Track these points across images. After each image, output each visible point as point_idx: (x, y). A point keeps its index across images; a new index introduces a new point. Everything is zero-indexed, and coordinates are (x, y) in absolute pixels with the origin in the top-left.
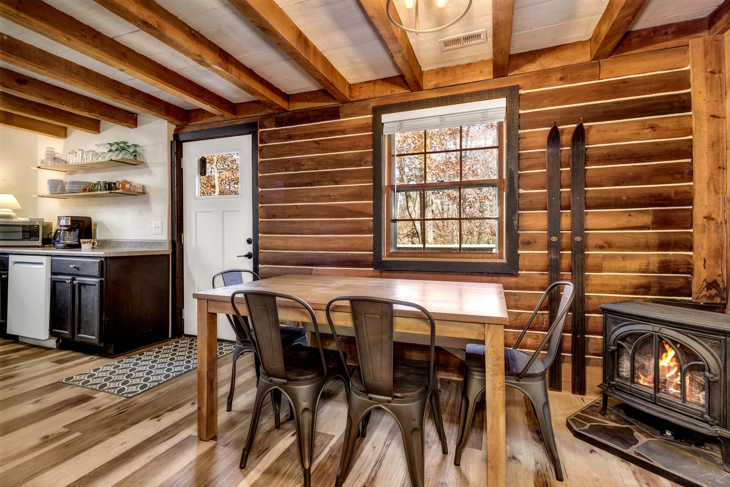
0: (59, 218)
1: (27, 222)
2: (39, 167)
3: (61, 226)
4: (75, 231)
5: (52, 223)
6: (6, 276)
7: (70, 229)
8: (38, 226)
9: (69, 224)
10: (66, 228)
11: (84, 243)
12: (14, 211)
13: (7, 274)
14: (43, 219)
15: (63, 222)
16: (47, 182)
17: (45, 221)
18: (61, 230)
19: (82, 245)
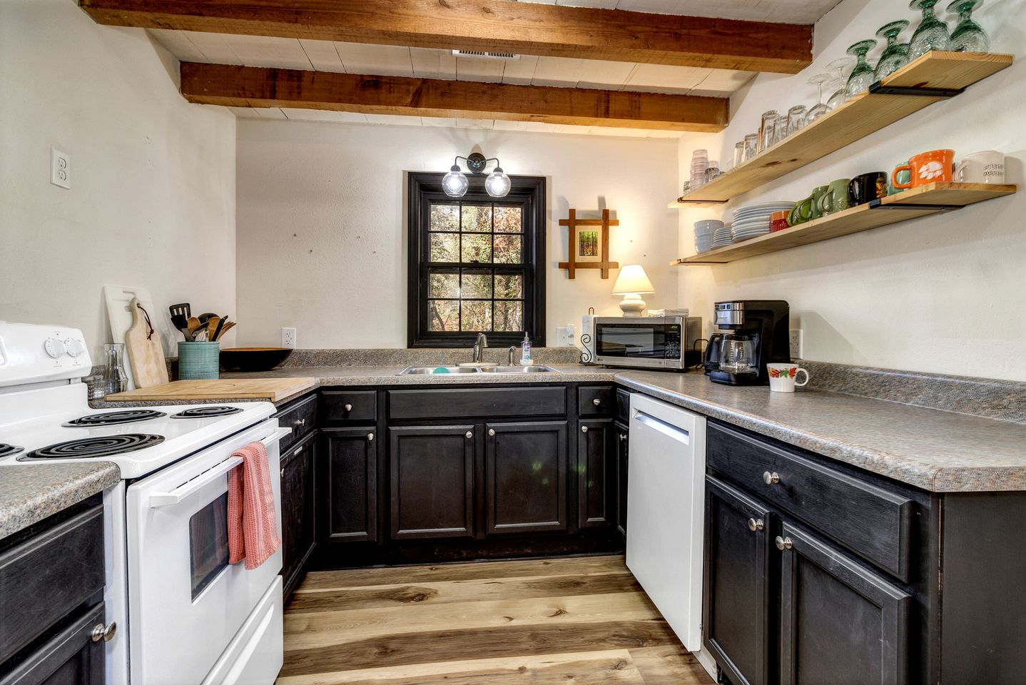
0: (718, 307)
1: (661, 318)
2: (681, 200)
3: (721, 326)
4: (751, 339)
5: (701, 318)
6: (625, 437)
7: (740, 333)
8: (679, 326)
9: (738, 321)
10: (731, 332)
11: (777, 374)
12: (644, 297)
13: (627, 432)
14: (687, 311)
15: (726, 317)
16: (692, 228)
17: (691, 315)
18: (721, 336)
19: (772, 379)
